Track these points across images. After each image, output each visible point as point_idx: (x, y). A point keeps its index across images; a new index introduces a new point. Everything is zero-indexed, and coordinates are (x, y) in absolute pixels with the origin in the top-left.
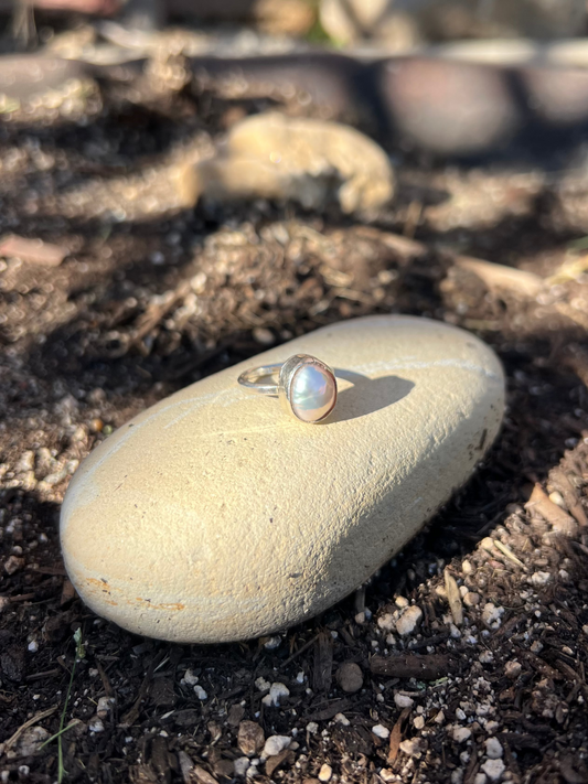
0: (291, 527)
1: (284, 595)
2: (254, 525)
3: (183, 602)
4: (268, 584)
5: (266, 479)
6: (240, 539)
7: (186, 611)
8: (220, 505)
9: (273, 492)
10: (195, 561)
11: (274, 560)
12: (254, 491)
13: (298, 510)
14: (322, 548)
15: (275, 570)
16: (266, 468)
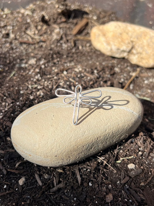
0: (58, 145)
1: (54, 160)
2: (49, 142)
3: (31, 155)
4: (50, 157)
5: (56, 131)
6: (45, 144)
7: (31, 157)
8: (43, 135)
9: (56, 135)
10: (34, 147)
11: (52, 152)
12: (52, 134)
13: (60, 141)
14: (65, 152)
15: (52, 154)
16: (57, 129)
